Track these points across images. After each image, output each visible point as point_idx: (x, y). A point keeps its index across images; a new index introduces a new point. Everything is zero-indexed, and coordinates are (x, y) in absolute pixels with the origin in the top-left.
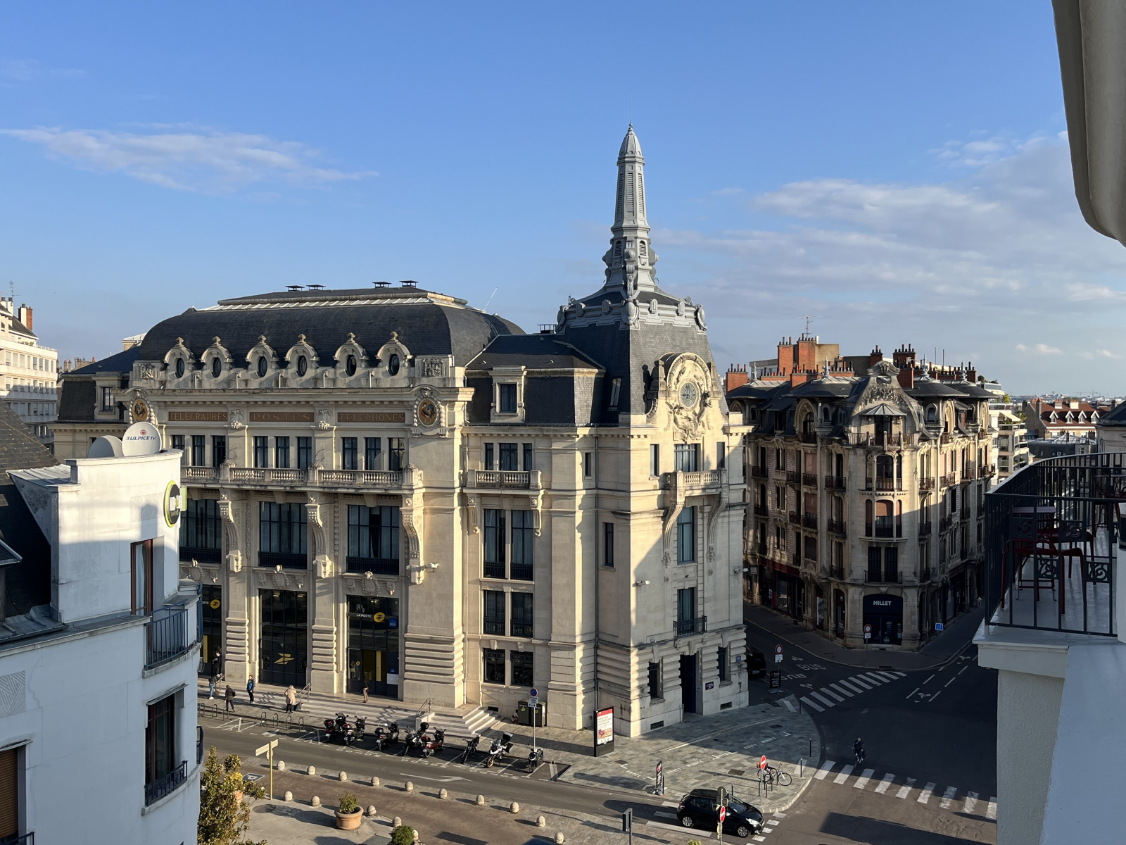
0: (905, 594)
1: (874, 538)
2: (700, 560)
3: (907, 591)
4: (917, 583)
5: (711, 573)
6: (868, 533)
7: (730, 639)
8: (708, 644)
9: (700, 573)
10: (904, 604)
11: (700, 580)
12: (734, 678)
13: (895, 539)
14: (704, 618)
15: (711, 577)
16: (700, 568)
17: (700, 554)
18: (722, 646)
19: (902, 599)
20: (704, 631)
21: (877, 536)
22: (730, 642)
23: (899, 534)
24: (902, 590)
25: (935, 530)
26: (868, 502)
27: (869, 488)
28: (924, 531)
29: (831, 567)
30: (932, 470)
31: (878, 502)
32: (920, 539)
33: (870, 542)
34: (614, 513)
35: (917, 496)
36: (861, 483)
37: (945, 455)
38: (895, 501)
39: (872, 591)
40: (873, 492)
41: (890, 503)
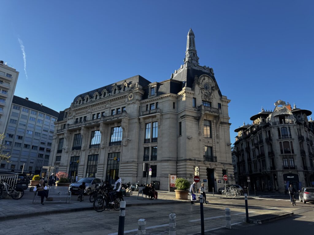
0: (299, 174)
1: (284, 154)
2: (213, 138)
3: (299, 172)
4: (303, 170)
5: (218, 143)
6: (282, 152)
7: (227, 167)
8: (218, 166)
9: (214, 142)
10: (299, 177)
11: (214, 144)
12: (229, 181)
13: (292, 154)
14: (216, 157)
15: (218, 145)
16: (214, 140)
17: (213, 136)
18: (224, 169)
19: (298, 175)
20: (216, 161)
21: (285, 153)
22: (227, 169)
23: (293, 152)
24: (297, 172)
25: (307, 154)
26: (280, 143)
27: (280, 138)
28: (303, 153)
29: (271, 167)
30: (303, 135)
31: (284, 142)
32: (301, 155)
33: (283, 156)
34: (181, 117)
35: (297, 141)
36: (277, 137)
37: (307, 132)
38: (290, 142)
39: (286, 173)
40: (282, 139)
41: (288, 142)
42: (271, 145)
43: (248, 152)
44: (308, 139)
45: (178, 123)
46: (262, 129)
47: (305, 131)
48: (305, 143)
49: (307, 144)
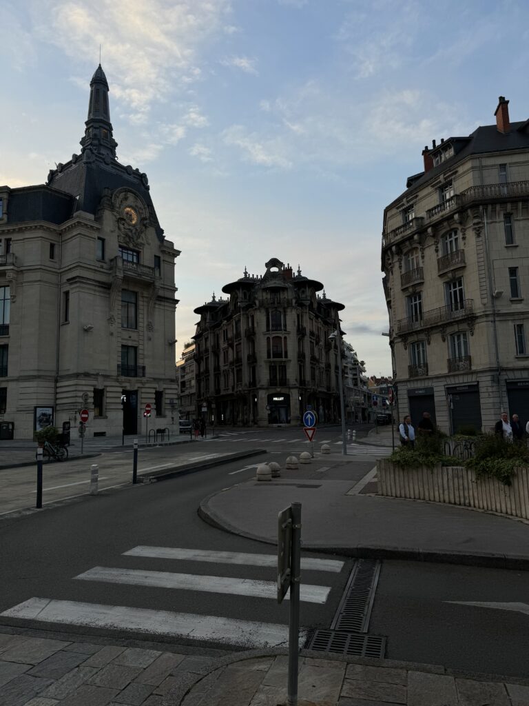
0: (292, 393)
1: (272, 359)
2: (140, 329)
3: (292, 390)
4: (298, 385)
5: (149, 339)
6: (269, 356)
7: (165, 386)
8: (147, 385)
9: (141, 338)
10: (291, 398)
11: (141, 342)
12: (168, 413)
13: (284, 359)
14: (144, 368)
15: (150, 342)
16: (141, 334)
17: (141, 324)
18: (158, 390)
19: (290, 395)
20: (144, 376)
21: (274, 357)
22: (164, 389)
23: (286, 357)
24: (290, 390)
25: (308, 359)
26: (268, 338)
27: (268, 330)
28: (301, 357)
29: (250, 382)
30: (305, 325)
31: (273, 338)
32: (298, 361)
33: (270, 362)
34: (68, 280)
35: (295, 335)
36: (264, 328)
37: (312, 320)
38: (283, 337)
39: (272, 391)
40: (270, 332)
41: (281, 338)
42: (253, 342)
43: (217, 355)
44: (312, 333)
45: (62, 294)
46: (242, 313)
47: (310, 318)
48: (307, 339)
49: (311, 342)
